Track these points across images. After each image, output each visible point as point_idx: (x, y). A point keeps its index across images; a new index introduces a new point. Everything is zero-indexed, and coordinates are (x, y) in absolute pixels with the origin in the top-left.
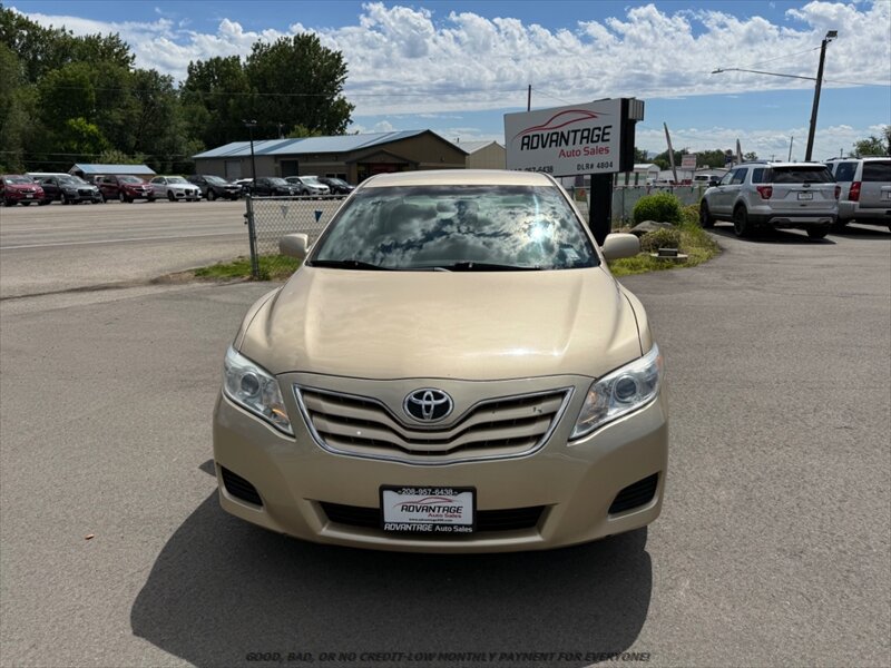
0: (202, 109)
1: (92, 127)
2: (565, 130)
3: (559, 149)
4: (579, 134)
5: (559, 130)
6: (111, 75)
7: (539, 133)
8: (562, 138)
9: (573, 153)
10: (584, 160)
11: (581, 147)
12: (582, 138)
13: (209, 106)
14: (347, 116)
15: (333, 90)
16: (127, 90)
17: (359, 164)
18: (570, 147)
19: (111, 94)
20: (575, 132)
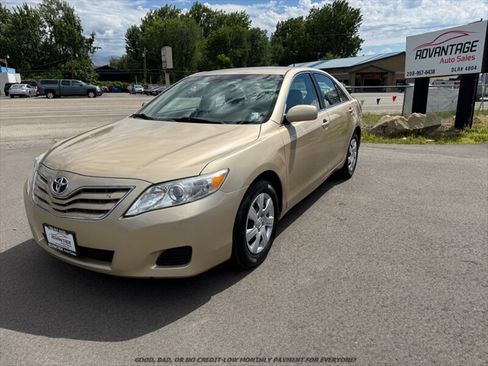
0: (280, 46)
1: (227, 59)
2: (445, 45)
3: (440, 58)
4: (455, 47)
5: (441, 45)
6: (239, 32)
7: (428, 47)
8: (444, 51)
9: (449, 61)
10: (456, 65)
11: (455, 56)
12: (457, 50)
13: (284, 45)
14: (359, 46)
15: (352, 31)
16: (245, 39)
17: (357, 74)
18: (448, 56)
19: (238, 42)
20: (452, 46)
